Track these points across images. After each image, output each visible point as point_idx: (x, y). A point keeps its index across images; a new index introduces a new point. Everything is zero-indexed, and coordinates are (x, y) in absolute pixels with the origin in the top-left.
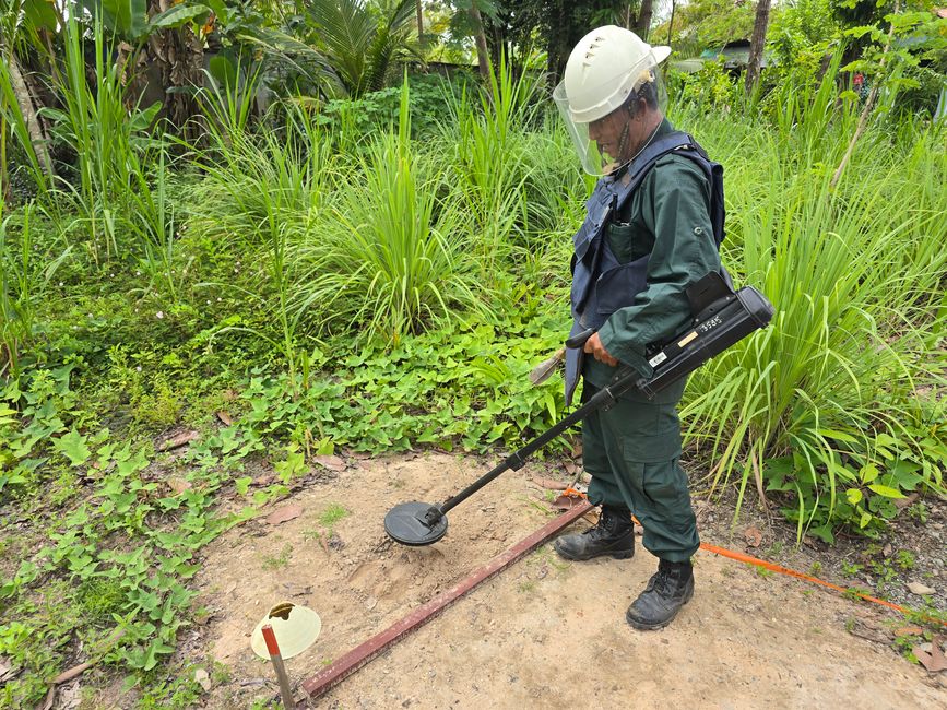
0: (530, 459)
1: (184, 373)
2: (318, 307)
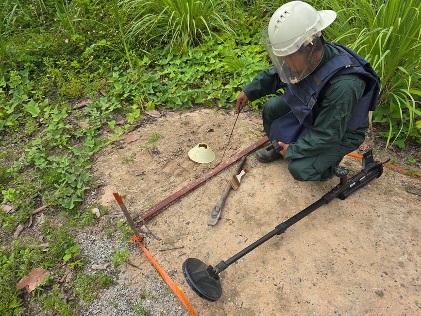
0: (251, 110)
1: (82, 71)
2: (144, 34)
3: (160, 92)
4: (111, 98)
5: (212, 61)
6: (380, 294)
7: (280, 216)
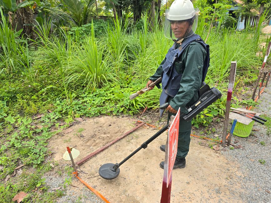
0: (129, 116)
1: (38, 101)
2: (73, 82)
3: (82, 109)
4: (56, 113)
5: (109, 95)
6: (188, 183)
7: (145, 158)
